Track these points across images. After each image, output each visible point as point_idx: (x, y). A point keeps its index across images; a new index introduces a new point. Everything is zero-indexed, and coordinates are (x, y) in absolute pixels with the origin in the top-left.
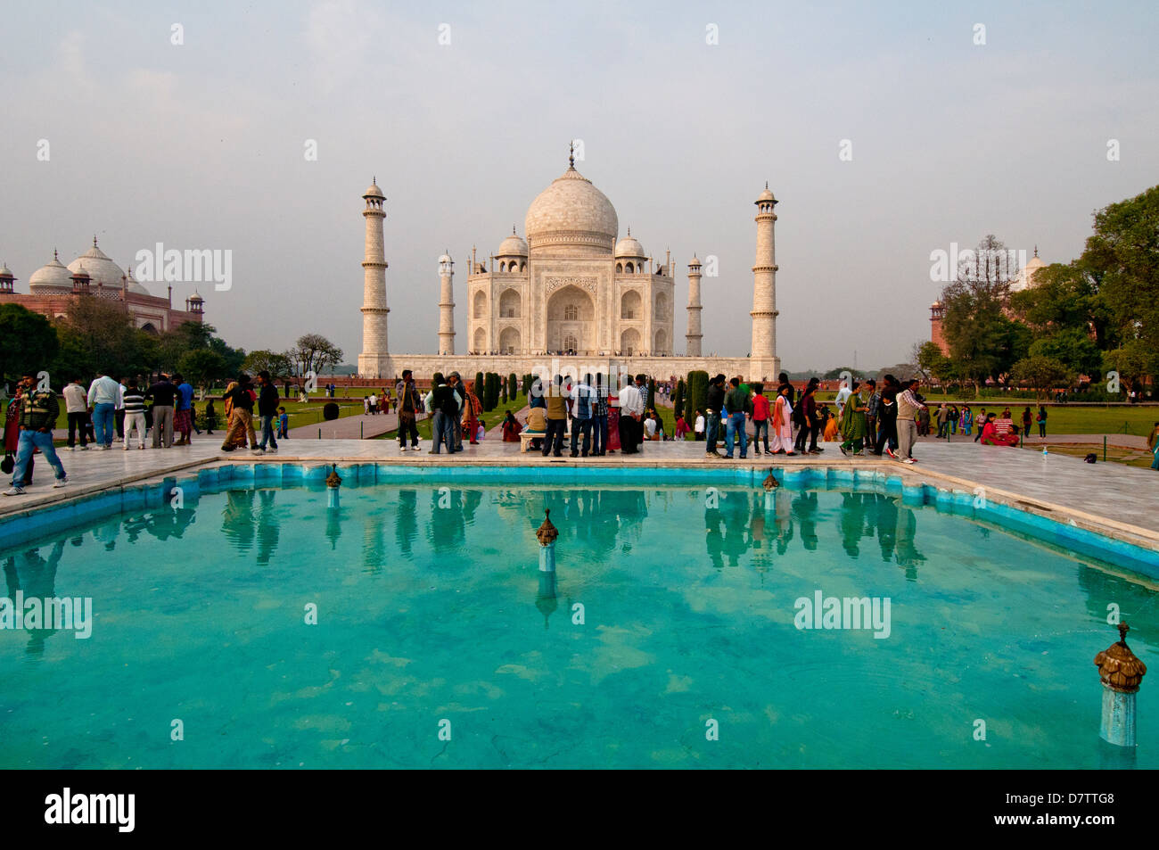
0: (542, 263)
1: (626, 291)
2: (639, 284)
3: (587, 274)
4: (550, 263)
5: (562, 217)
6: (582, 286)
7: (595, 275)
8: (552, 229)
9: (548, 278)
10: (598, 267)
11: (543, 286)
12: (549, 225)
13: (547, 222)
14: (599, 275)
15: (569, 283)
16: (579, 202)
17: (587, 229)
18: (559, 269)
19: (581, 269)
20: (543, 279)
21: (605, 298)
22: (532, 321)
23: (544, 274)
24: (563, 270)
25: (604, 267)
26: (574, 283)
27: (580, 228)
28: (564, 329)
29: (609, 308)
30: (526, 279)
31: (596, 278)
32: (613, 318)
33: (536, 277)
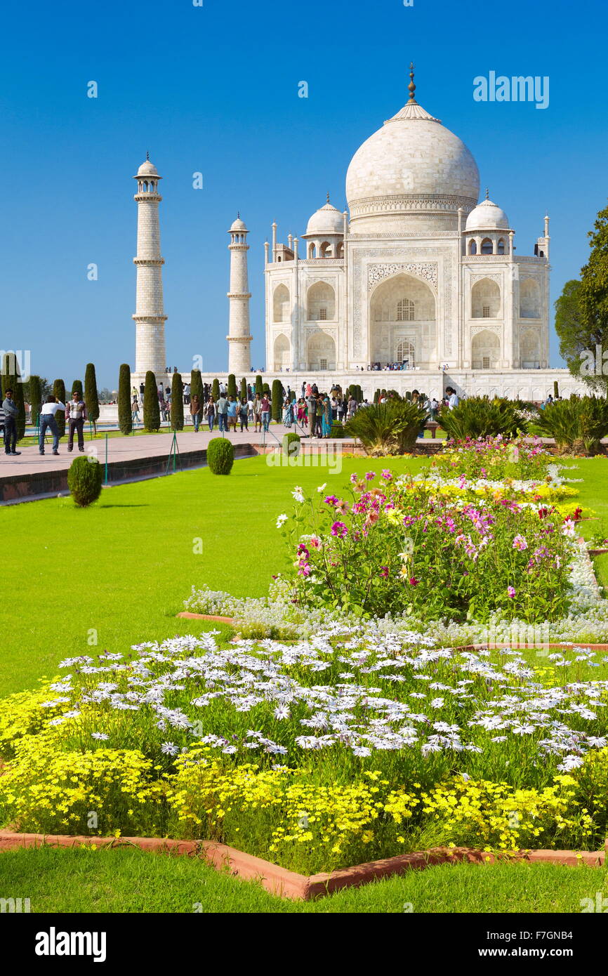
0: (363, 246)
1: (477, 279)
2: (496, 270)
3: (425, 259)
4: (373, 245)
5: (394, 176)
6: (417, 276)
7: (433, 259)
8: (380, 193)
9: (370, 266)
10: (438, 248)
11: (364, 277)
12: (377, 188)
13: (374, 183)
14: (440, 259)
15: (399, 271)
16: (418, 154)
17: (429, 191)
18: (386, 253)
19: (415, 251)
20: (364, 268)
21: (448, 290)
22: (351, 324)
23: (366, 260)
24: (391, 254)
25: (448, 248)
26: (406, 271)
27: (419, 191)
28: (397, 332)
29: (455, 304)
30: (341, 267)
31: (436, 264)
32: (461, 318)
33: (354, 264)
